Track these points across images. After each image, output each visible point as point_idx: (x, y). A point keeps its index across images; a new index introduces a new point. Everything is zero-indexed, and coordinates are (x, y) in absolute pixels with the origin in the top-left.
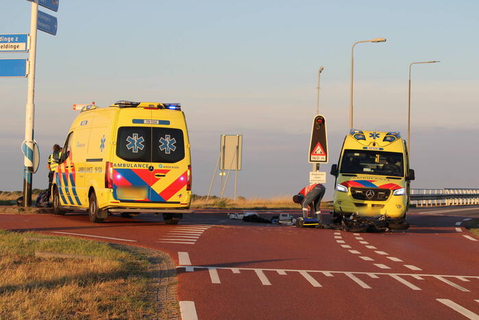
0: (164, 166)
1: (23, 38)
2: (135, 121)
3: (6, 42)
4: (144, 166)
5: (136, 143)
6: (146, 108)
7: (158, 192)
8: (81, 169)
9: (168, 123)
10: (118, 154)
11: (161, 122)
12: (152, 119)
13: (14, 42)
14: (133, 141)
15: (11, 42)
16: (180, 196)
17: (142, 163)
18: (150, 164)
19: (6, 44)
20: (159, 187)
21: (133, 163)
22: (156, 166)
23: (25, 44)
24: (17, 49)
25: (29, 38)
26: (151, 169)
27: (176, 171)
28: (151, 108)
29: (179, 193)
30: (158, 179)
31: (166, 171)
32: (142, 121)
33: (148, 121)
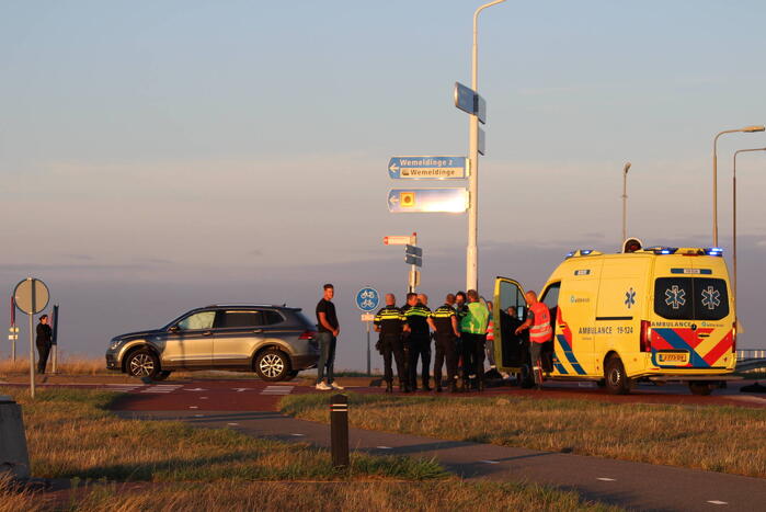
0: (708, 324)
1: (460, 162)
2: (673, 271)
3: (437, 166)
4: (686, 324)
5: (676, 296)
6: (684, 255)
7: (702, 356)
8: (585, 331)
9: (709, 272)
10: (657, 311)
11: (703, 271)
12: (692, 267)
13: (447, 166)
14: (673, 295)
15: (443, 166)
16: (726, 359)
17: (684, 321)
18: (692, 322)
19: (436, 169)
20: (703, 349)
21: (674, 322)
22: (699, 324)
23: (462, 169)
24: (451, 176)
25: (467, 161)
26: (694, 327)
27: (720, 329)
28: (690, 254)
29: (724, 356)
30: (701, 341)
31: (710, 331)
32: (681, 271)
33: (689, 270)
